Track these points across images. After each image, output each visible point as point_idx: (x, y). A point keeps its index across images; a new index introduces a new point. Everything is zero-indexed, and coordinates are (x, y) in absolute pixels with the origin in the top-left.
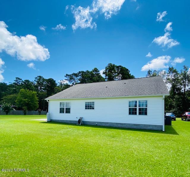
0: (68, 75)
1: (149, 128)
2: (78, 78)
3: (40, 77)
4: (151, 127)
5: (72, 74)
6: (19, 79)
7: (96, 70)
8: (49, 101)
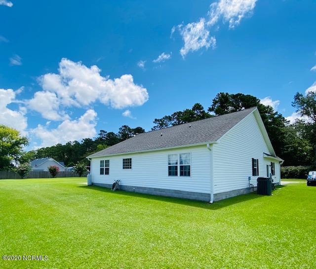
0: (158, 120)
1: (193, 197)
2: (173, 122)
3: (125, 126)
4: (196, 196)
5: (163, 118)
6: (104, 131)
7: (198, 107)
8: (90, 159)
